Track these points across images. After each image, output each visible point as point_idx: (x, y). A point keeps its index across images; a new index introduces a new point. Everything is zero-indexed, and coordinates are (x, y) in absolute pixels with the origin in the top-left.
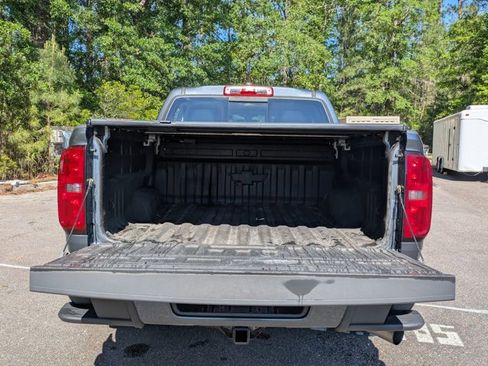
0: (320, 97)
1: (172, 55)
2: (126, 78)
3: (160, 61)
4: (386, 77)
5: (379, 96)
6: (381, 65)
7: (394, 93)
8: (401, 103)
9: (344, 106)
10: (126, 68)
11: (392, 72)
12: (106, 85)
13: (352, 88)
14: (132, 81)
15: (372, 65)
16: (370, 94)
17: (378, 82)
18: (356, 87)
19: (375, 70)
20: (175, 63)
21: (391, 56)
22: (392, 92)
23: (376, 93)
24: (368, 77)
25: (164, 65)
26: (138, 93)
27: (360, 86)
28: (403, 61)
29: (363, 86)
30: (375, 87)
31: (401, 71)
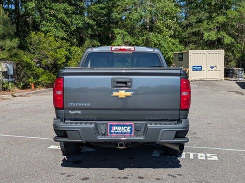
0: (156, 51)
1: (73, 13)
2: (44, 29)
3: (65, 17)
4: (218, 22)
5: (212, 36)
6: (214, 15)
7: (223, 33)
8: (228, 40)
9: (189, 43)
10: (44, 22)
11: (221, 19)
12: (33, 34)
13: (194, 30)
14: (48, 31)
15: (207, 15)
16: (206, 34)
17: (212, 26)
18: (197, 29)
19: (210, 18)
20: (76, 19)
21: (220, 8)
22: (222, 33)
23: (210, 33)
24: (205, 22)
25: (68, 20)
26: (52, 38)
27: (199, 29)
28: (228, 12)
29: (201, 29)
30: (210, 29)
31: (227, 18)
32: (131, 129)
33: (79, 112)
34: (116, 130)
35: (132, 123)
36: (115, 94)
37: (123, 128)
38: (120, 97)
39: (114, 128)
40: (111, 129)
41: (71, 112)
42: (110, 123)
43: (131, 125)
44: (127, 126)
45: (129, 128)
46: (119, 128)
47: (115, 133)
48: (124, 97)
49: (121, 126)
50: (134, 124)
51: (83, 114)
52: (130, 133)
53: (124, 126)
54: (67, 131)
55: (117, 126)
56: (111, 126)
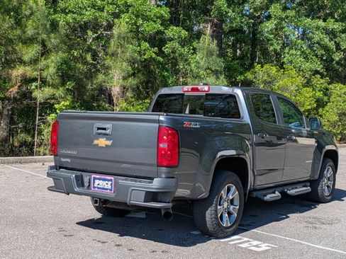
32: (111, 184)
33: (69, 160)
34: (98, 184)
35: (112, 178)
37: (105, 183)
38: (100, 145)
39: (97, 182)
40: (94, 182)
41: (63, 160)
42: (94, 175)
43: (111, 180)
44: (108, 180)
45: (110, 183)
46: (101, 182)
47: (97, 187)
49: (103, 180)
50: (114, 178)
51: (72, 162)
52: (111, 190)
53: (105, 180)
55: (100, 179)
56: (95, 179)
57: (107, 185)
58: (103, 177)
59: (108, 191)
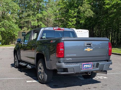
4: (38, 17)
5: (36, 23)
6: (36, 13)
8: (43, 26)
9: (23, 27)
11: (40, 15)
13: (26, 20)
16: (32, 22)
18: (28, 20)
22: (40, 22)
23: (34, 22)
24: (31, 17)
28: (43, 12)
29: (30, 20)
30: (34, 20)
31: (43, 15)
32: (91, 66)
33: (71, 59)
34: (85, 67)
35: (92, 63)
36: (86, 49)
37: (88, 65)
38: (88, 51)
39: (85, 66)
40: (83, 66)
41: (67, 59)
42: (83, 63)
43: (91, 64)
44: (90, 64)
45: (90, 65)
46: (86, 66)
47: (85, 68)
48: (90, 51)
49: (87, 64)
50: (93, 63)
51: (72, 60)
52: (91, 68)
53: (88, 64)
54: (68, 68)
55: (86, 64)
56: (84, 65)
57: (89, 66)
58: (87, 63)
59: (90, 68)
